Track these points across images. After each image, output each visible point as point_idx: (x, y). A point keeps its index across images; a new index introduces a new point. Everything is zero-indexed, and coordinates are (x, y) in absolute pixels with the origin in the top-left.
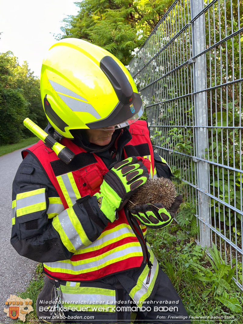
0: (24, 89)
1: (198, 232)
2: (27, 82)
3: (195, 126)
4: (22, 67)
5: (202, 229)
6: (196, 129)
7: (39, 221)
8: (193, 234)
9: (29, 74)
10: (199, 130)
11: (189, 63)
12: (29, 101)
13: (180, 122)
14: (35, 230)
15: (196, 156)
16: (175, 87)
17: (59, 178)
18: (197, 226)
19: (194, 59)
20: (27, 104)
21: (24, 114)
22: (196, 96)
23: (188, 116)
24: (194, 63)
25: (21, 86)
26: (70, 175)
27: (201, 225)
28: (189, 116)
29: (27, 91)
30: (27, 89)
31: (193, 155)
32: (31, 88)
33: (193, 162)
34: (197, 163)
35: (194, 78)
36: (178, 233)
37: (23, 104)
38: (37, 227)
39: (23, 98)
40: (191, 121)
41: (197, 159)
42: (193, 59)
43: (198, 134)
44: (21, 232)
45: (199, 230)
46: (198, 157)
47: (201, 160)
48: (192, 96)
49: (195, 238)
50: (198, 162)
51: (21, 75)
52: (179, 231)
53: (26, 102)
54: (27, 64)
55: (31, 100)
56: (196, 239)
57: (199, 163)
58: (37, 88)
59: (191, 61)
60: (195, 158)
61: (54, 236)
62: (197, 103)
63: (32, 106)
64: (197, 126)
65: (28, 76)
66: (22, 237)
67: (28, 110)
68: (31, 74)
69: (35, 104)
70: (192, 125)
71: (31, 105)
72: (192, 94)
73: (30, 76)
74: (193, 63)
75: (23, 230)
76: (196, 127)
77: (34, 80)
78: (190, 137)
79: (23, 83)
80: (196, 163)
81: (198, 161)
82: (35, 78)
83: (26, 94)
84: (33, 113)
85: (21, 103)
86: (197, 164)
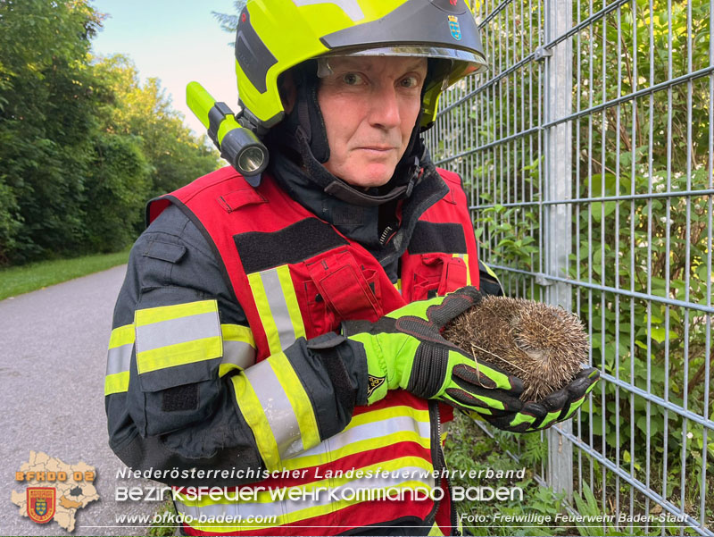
0: (145, 137)
1: (542, 456)
2: (153, 124)
3: (546, 201)
4: (143, 91)
5: (554, 450)
6: (546, 209)
7: (202, 389)
8: (531, 460)
9: (159, 108)
10: (556, 210)
11: (536, 58)
12: (154, 164)
13: (505, 196)
14: (189, 412)
15: (543, 271)
16: (498, 117)
17: (255, 279)
18: (542, 440)
19: (548, 48)
20: (148, 168)
21: (140, 189)
22: (549, 133)
23: (528, 179)
24: (549, 57)
25: (140, 130)
26: (283, 272)
27: (551, 438)
28: (530, 180)
29: (151, 141)
30: (151, 137)
31: (536, 269)
32: (160, 136)
33: (538, 286)
34: (548, 288)
35: (546, 91)
36: (490, 458)
37: (140, 167)
38: (193, 405)
39: (141, 155)
40: (536, 190)
41: (547, 279)
42: (545, 48)
43: (552, 221)
44: (148, 416)
45: (547, 451)
46: (549, 274)
47: (557, 281)
48: (539, 133)
49: (535, 470)
50: (550, 286)
51: (142, 107)
52: (494, 454)
53: (146, 164)
54: (155, 86)
55: (157, 161)
56: (537, 473)
57: (552, 288)
58: (174, 137)
59: (541, 52)
60: (542, 278)
61: (241, 440)
62: (552, 149)
63: (158, 175)
64: (549, 200)
65: (156, 111)
66: (151, 429)
67: (150, 182)
68: (162, 106)
69: (165, 171)
70: (536, 199)
71: (156, 172)
72: (539, 127)
73: (160, 111)
74: (546, 59)
75: (155, 409)
76: (546, 204)
77: (166, 121)
78: (531, 228)
79: (143, 124)
80: (544, 288)
81: (549, 284)
82: (170, 116)
83: (149, 148)
84: (160, 188)
85: (136, 165)
86: (547, 292)
